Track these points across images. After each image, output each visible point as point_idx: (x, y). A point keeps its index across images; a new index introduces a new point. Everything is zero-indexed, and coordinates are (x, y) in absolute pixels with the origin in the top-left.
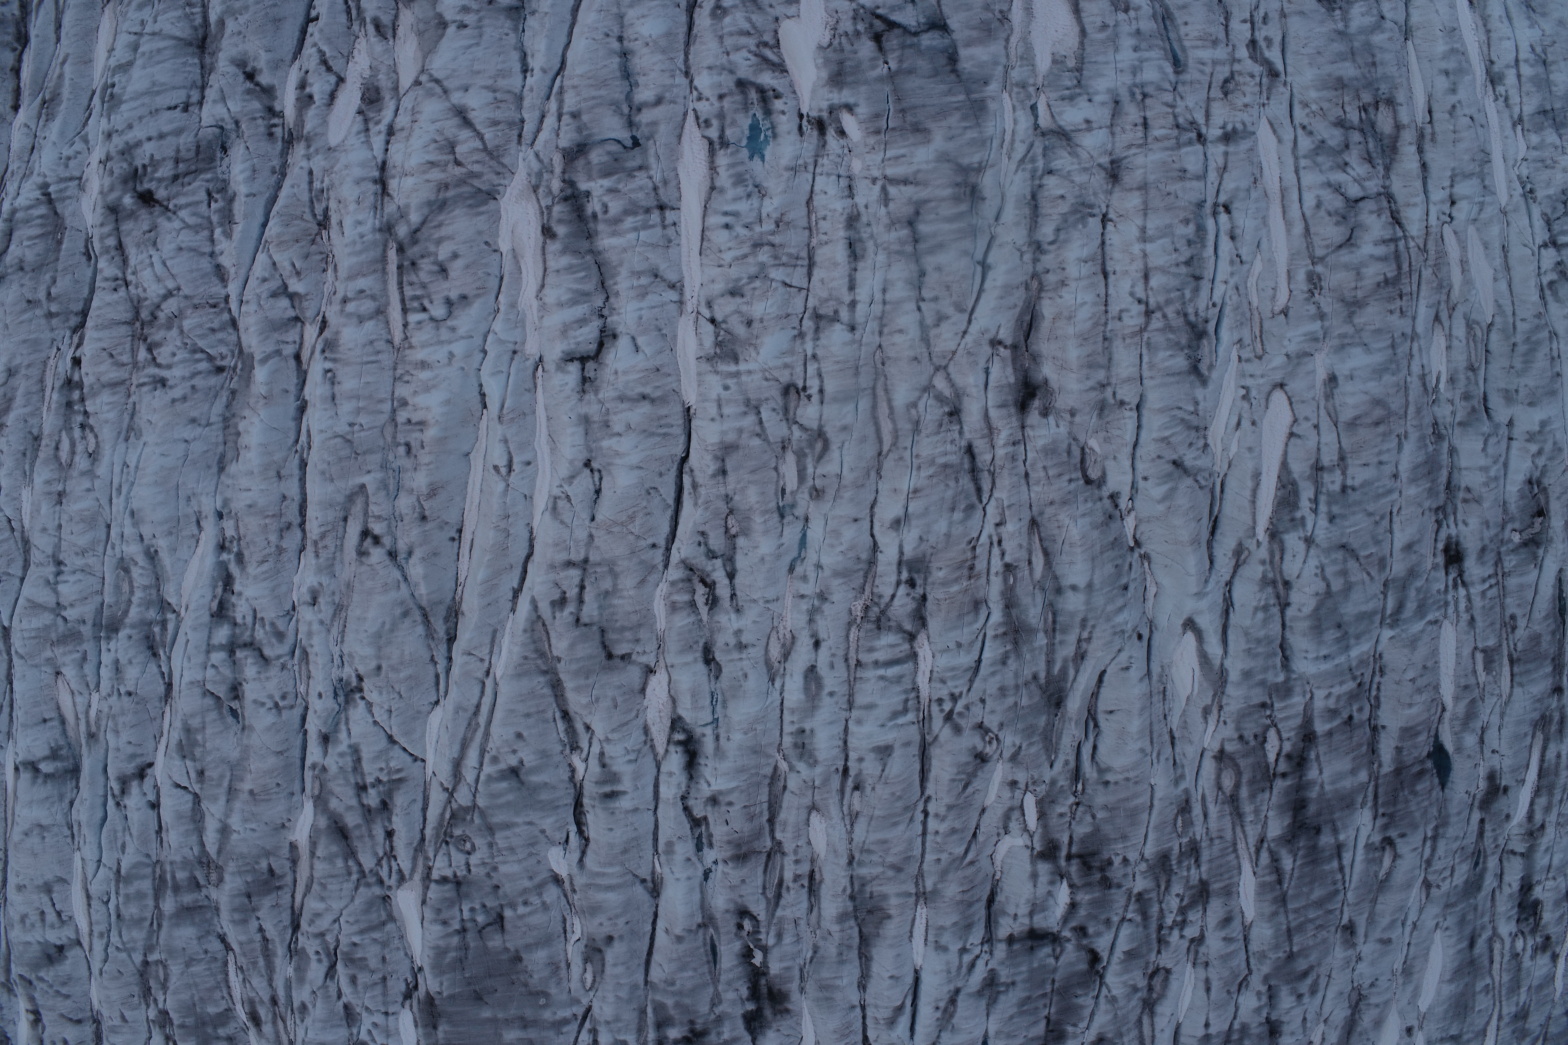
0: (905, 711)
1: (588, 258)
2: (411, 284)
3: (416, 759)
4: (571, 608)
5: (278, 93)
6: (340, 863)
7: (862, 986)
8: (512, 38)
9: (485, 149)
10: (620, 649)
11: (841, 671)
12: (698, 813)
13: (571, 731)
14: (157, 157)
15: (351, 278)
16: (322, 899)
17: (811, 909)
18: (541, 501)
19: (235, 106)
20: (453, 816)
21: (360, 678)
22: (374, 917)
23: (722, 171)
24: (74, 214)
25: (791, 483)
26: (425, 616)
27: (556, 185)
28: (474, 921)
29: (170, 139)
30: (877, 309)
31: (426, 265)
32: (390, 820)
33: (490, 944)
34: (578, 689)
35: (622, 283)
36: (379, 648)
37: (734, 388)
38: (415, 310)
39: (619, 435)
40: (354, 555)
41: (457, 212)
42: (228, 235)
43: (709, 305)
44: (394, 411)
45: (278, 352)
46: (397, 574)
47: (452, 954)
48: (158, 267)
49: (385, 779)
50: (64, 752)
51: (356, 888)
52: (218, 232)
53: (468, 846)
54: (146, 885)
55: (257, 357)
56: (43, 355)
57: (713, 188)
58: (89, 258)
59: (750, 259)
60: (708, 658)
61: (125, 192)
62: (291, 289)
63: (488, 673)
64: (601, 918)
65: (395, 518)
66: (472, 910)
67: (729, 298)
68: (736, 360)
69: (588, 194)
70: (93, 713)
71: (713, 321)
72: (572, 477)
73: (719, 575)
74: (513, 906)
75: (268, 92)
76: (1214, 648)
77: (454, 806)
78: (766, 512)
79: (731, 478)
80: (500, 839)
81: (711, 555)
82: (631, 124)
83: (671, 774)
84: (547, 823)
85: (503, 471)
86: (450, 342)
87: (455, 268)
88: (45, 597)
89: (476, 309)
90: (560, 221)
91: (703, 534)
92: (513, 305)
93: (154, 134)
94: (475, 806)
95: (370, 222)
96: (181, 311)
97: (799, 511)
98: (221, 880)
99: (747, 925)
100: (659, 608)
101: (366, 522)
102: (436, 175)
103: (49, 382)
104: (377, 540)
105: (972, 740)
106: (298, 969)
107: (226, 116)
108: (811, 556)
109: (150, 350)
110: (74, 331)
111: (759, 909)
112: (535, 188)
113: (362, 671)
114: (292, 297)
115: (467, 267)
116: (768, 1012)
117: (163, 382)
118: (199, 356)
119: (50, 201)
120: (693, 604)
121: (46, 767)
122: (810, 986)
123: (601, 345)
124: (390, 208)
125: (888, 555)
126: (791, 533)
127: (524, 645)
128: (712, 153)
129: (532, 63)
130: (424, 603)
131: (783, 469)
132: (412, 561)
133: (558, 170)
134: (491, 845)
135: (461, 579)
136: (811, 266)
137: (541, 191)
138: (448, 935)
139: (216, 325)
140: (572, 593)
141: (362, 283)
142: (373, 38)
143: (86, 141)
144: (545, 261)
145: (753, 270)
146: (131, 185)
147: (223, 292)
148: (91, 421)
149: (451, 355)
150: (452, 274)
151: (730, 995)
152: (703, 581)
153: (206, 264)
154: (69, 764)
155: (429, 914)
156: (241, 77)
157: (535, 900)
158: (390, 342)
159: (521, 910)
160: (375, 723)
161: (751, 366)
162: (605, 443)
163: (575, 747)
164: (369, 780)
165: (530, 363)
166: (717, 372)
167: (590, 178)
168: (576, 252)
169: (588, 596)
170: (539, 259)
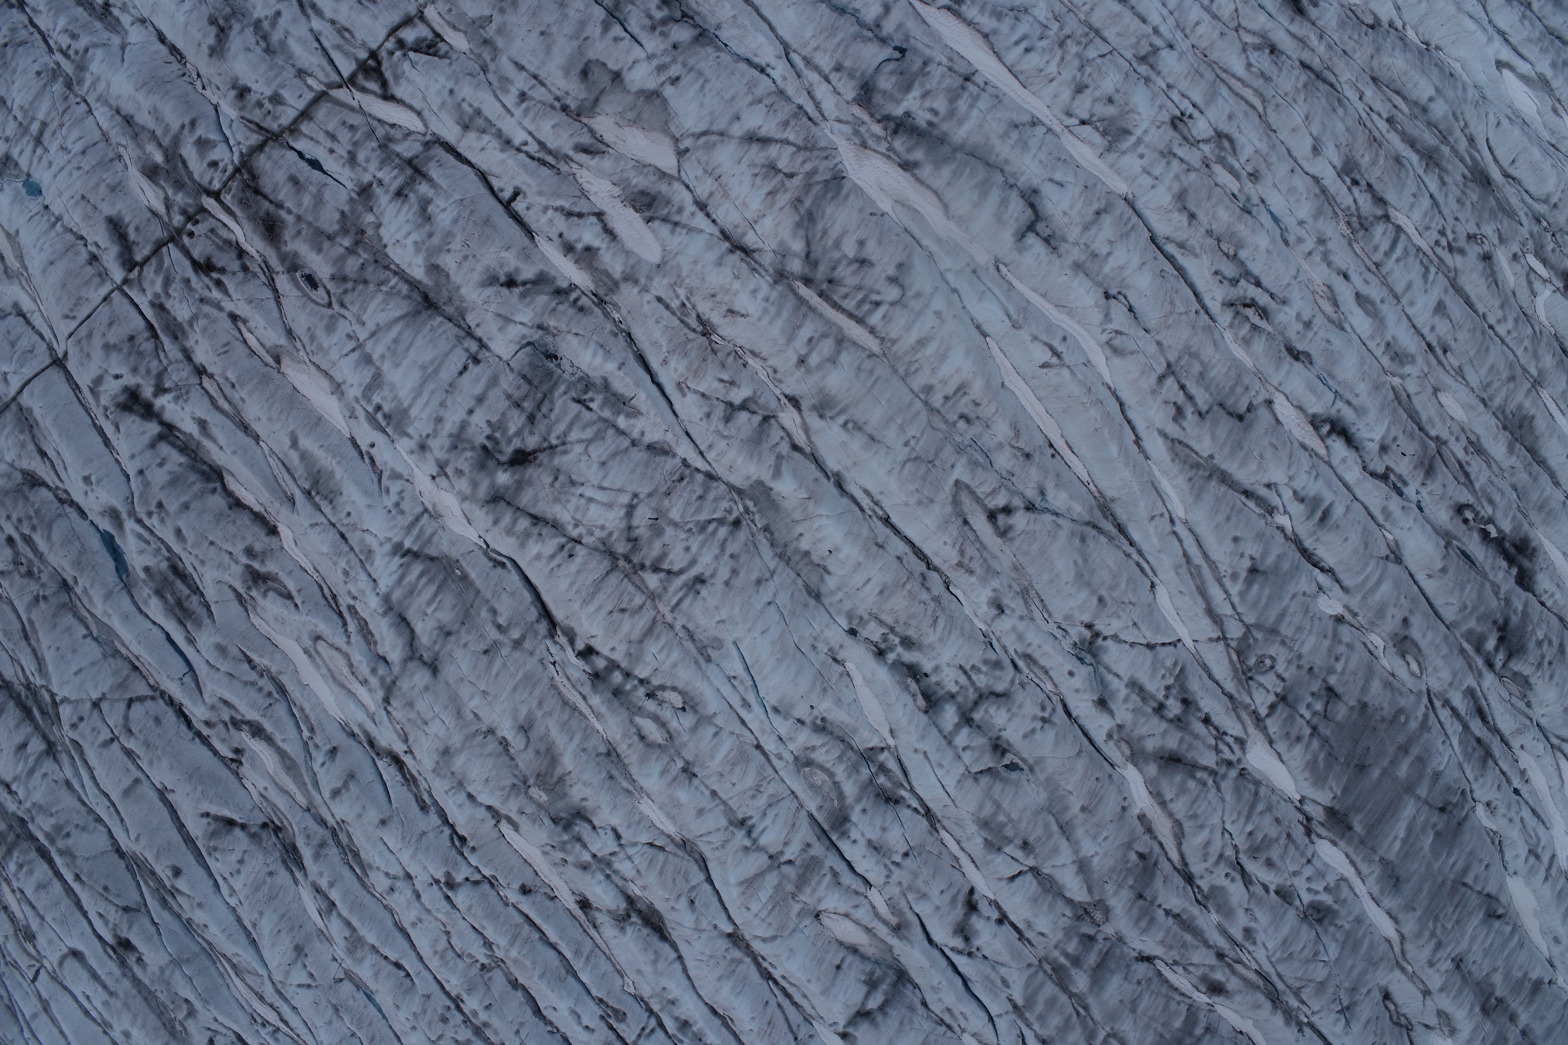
0: (1427, 270)
1: (959, 155)
2: (845, 297)
3: (1174, 644)
4: (1189, 410)
5: (553, 273)
6: (1192, 784)
7: (1557, 484)
8: (725, 57)
9: (799, 148)
10: (1242, 408)
11: (1374, 281)
12: (1381, 470)
13: (1261, 501)
14: (494, 419)
15: (791, 338)
16: (1202, 827)
17: (1489, 466)
18: (1098, 357)
19: (526, 315)
20: (1239, 653)
21: (1089, 626)
22: (1247, 796)
23: (979, 19)
24: (452, 543)
25: (1233, 185)
26: (1095, 527)
27: (877, 129)
28: (1315, 713)
29: (495, 394)
30: (1171, 21)
31: (844, 272)
32: (1199, 709)
33: (1339, 717)
34: (1243, 464)
35: (1003, 150)
36: (1089, 584)
37: (1146, 151)
38: (870, 312)
39: (1109, 254)
40: (999, 540)
41: (829, 211)
42: (636, 413)
43: (1069, 115)
44: (926, 403)
45: (780, 457)
46: (1048, 518)
47: (1322, 756)
48: (599, 496)
49: (1170, 681)
50: (878, 972)
51: (1219, 789)
52: (622, 422)
53: (1268, 662)
54: (1050, 989)
55: (766, 476)
56: (546, 680)
57: (986, 36)
58: (503, 565)
59: (1068, 58)
60: (1296, 355)
61: (492, 474)
62: (737, 401)
63: (1172, 521)
64: (1391, 611)
65: (1006, 479)
66: (1308, 706)
67: (1080, 97)
68: (1127, 132)
69: (908, 114)
70: (883, 909)
71: (1083, 122)
72: (1107, 317)
73: (1253, 292)
74: (1331, 671)
75: (541, 280)
76: (1524, 67)
77: (1234, 644)
78: (1240, 218)
79: (1201, 215)
80: (1286, 630)
81: (1234, 282)
82: (883, 41)
83: (1344, 461)
84: (1303, 584)
85: (1055, 360)
86: (927, 306)
87: (872, 250)
88: (756, 862)
89: (919, 265)
90: (909, 150)
91: (1216, 273)
92: (938, 240)
93: (471, 403)
94: (1248, 627)
95: (764, 283)
96: (656, 510)
97: (1255, 200)
98: (1107, 911)
99: (1469, 515)
100: (1239, 352)
101: (984, 507)
102: (783, 199)
103: (574, 697)
104: (1007, 510)
105: (1474, 251)
106: (1219, 909)
107: (525, 331)
108: (1289, 221)
109: (656, 569)
110: (552, 635)
111: (1465, 497)
112: (864, 145)
113: (1086, 618)
114: (744, 406)
115: (880, 242)
116: (1526, 564)
117: (700, 580)
118: (711, 528)
119: (416, 555)
120: (1254, 327)
121: (873, 1004)
122: (1534, 516)
123: (1032, 206)
124: (767, 259)
125: (1329, 177)
126: (1265, 219)
127: (1181, 471)
128: (957, 14)
129: (761, 61)
130: (1087, 518)
131: (1220, 180)
132: (1050, 496)
133: (866, 117)
134: (1283, 643)
135: (1086, 478)
136: (1097, 32)
137: (870, 142)
138: (1308, 745)
139: (699, 492)
140: (1180, 398)
141: (805, 333)
142: (594, 162)
143: (396, 476)
144: (929, 187)
145: (1076, 63)
146: (491, 464)
147: (678, 461)
148: (656, 682)
149: (938, 314)
150: (874, 258)
151: (1501, 575)
152: (1246, 306)
153: (638, 455)
154: (891, 977)
155: (1281, 746)
156: (505, 291)
157: (1341, 649)
158: (872, 355)
159: (1339, 667)
160: (1132, 645)
161: (1144, 126)
162: (1107, 269)
163: (1271, 510)
164: (1160, 695)
165: (992, 270)
166: (1124, 153)
167: (898, 102)
168: (946, 160)
169: (1193, 389)
170: (922, 189)
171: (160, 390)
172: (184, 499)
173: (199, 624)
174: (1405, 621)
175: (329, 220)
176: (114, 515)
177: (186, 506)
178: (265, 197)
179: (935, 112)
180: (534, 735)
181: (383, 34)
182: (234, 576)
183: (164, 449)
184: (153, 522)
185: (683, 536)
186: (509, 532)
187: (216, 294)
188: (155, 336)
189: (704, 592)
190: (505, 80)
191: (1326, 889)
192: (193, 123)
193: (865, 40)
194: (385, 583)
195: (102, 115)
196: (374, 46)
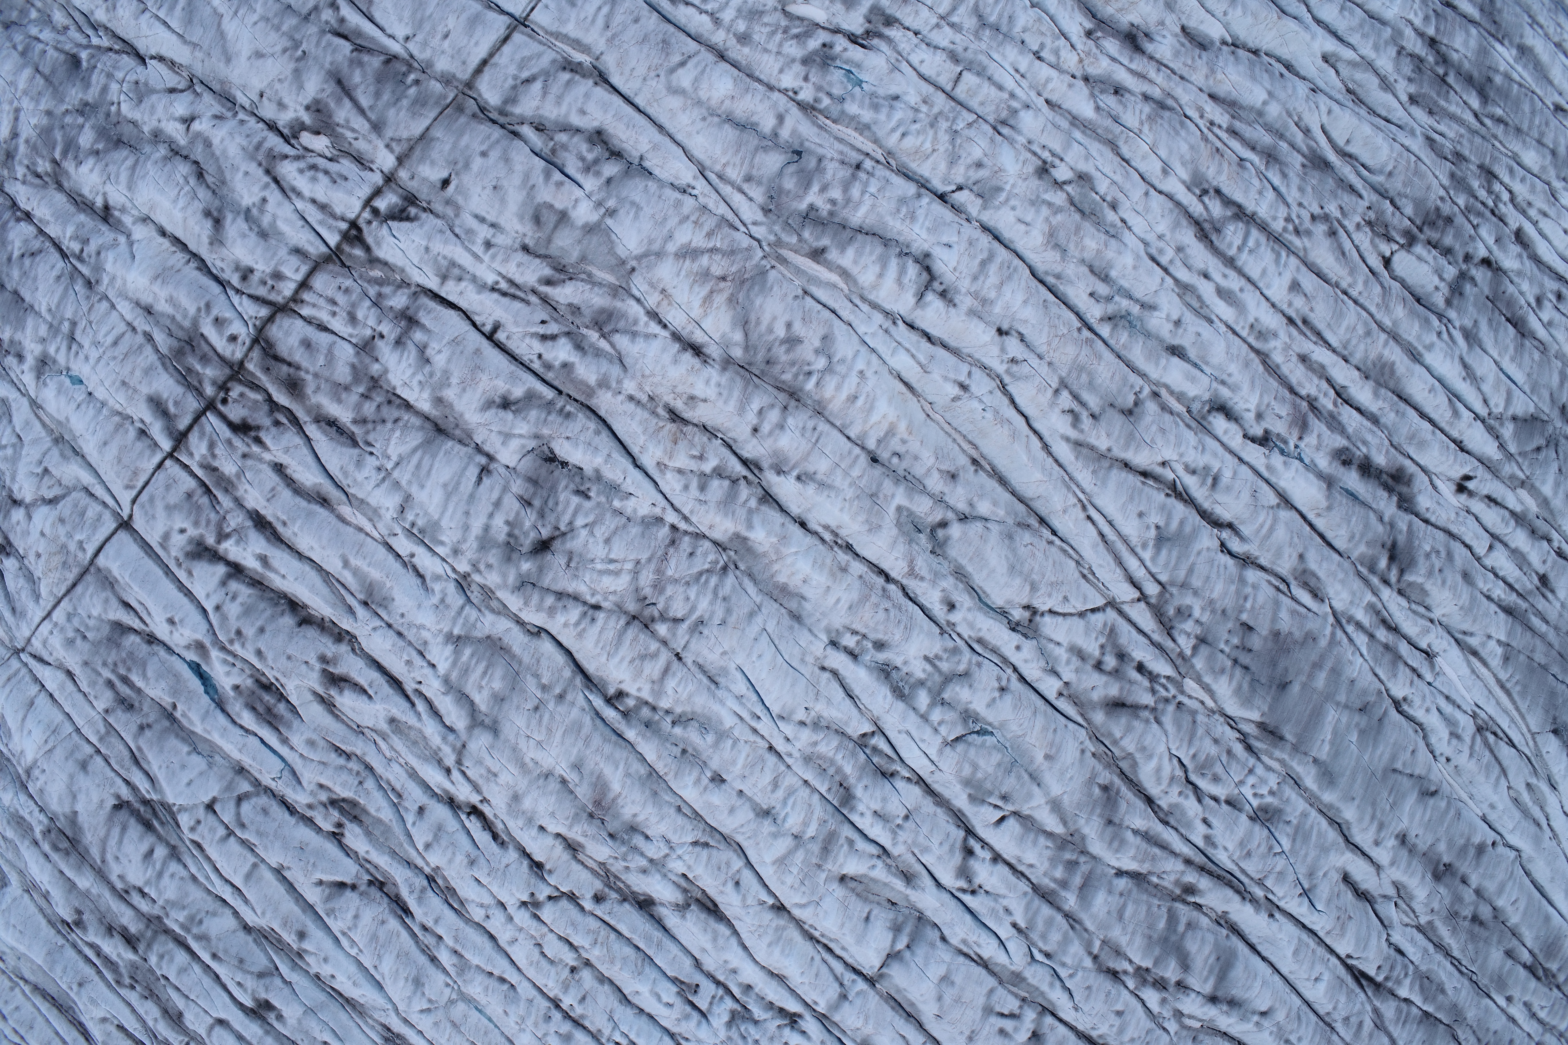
171: (222, 536)
172: (259, 623)
173: (289, 726)
174: (1301, 557)
175: (342, 373)
176: (200, 647)
177: (262, 630)
178: (282, 361)
179: (833, 202)
180: (586, 771)
181: (357, 205)
182: (314, 681)
183: (234, 585)
184: (237, 648)
185: (681, 589)
186: (539, 609)
187: (255, 449)
188: (208, 491)
189: (706, 632)
190: (470, 232)
191: (1272, 793)
192: (208, 306)
193: (765, 149)
194: (442, 667)
195: (124, 307)
196: (352, 216)
